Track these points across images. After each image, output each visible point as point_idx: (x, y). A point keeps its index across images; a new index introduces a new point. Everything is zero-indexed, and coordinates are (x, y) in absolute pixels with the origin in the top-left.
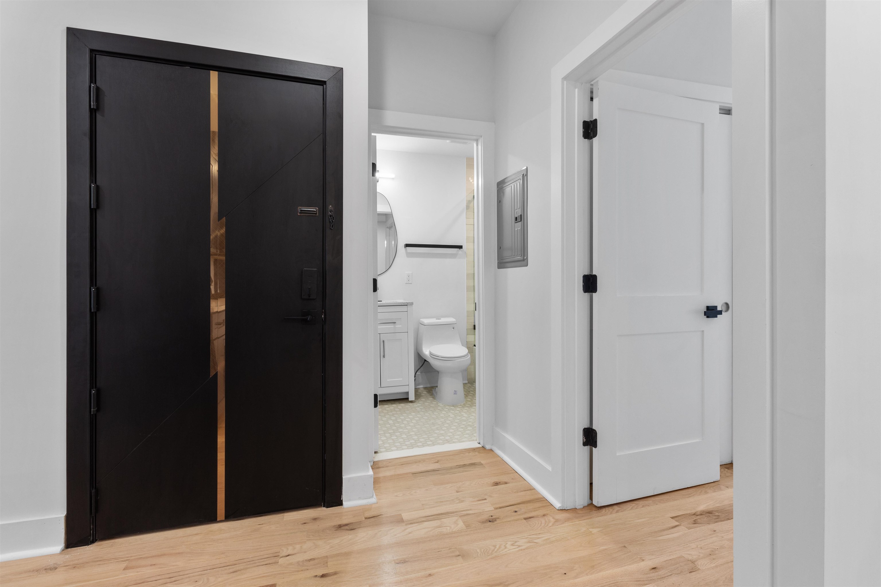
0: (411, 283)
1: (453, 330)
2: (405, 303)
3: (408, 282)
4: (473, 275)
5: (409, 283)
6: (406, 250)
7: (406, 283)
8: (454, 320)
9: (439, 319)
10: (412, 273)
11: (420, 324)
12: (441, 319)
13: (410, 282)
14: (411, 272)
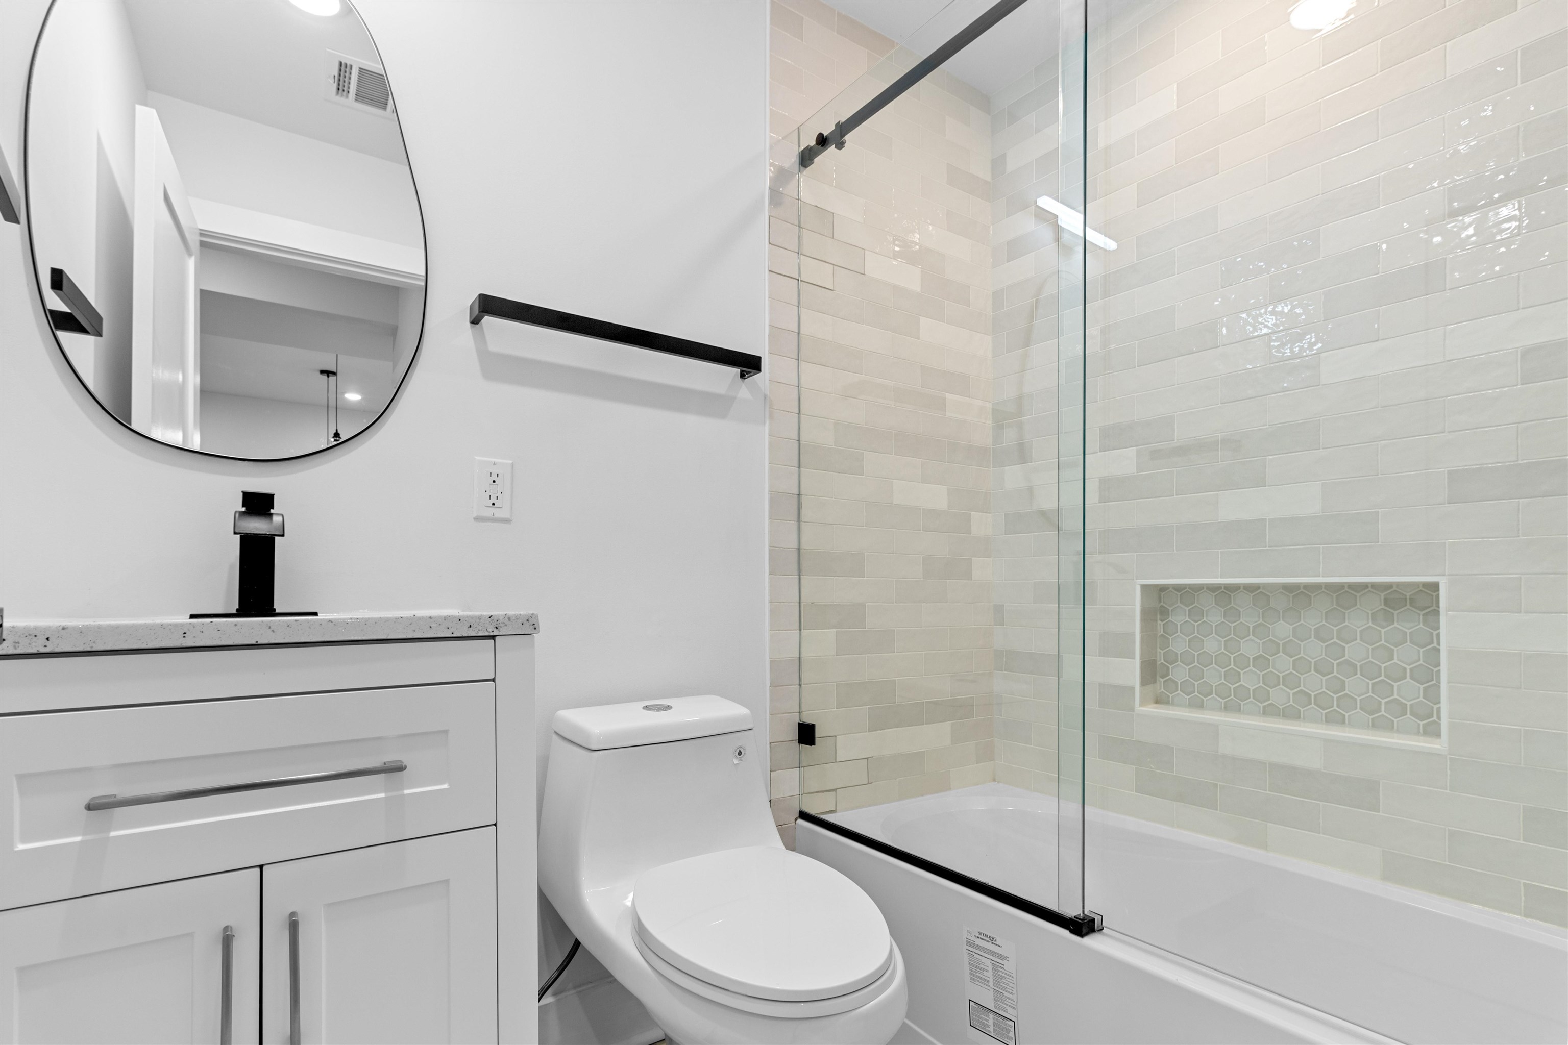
0: (507, 521)
1: (736, 762)
2: (480, 618)
3: (489, 512)
4: (795, 498)
5: (496, 516)
6: (481, 340)
7: (477, 519)
8: (743, 711)
9: (660, 708)
10: (513, 465)
11: (555, 737)
12: (668, 708)
13: (499, 513)
14: (511, 462)
